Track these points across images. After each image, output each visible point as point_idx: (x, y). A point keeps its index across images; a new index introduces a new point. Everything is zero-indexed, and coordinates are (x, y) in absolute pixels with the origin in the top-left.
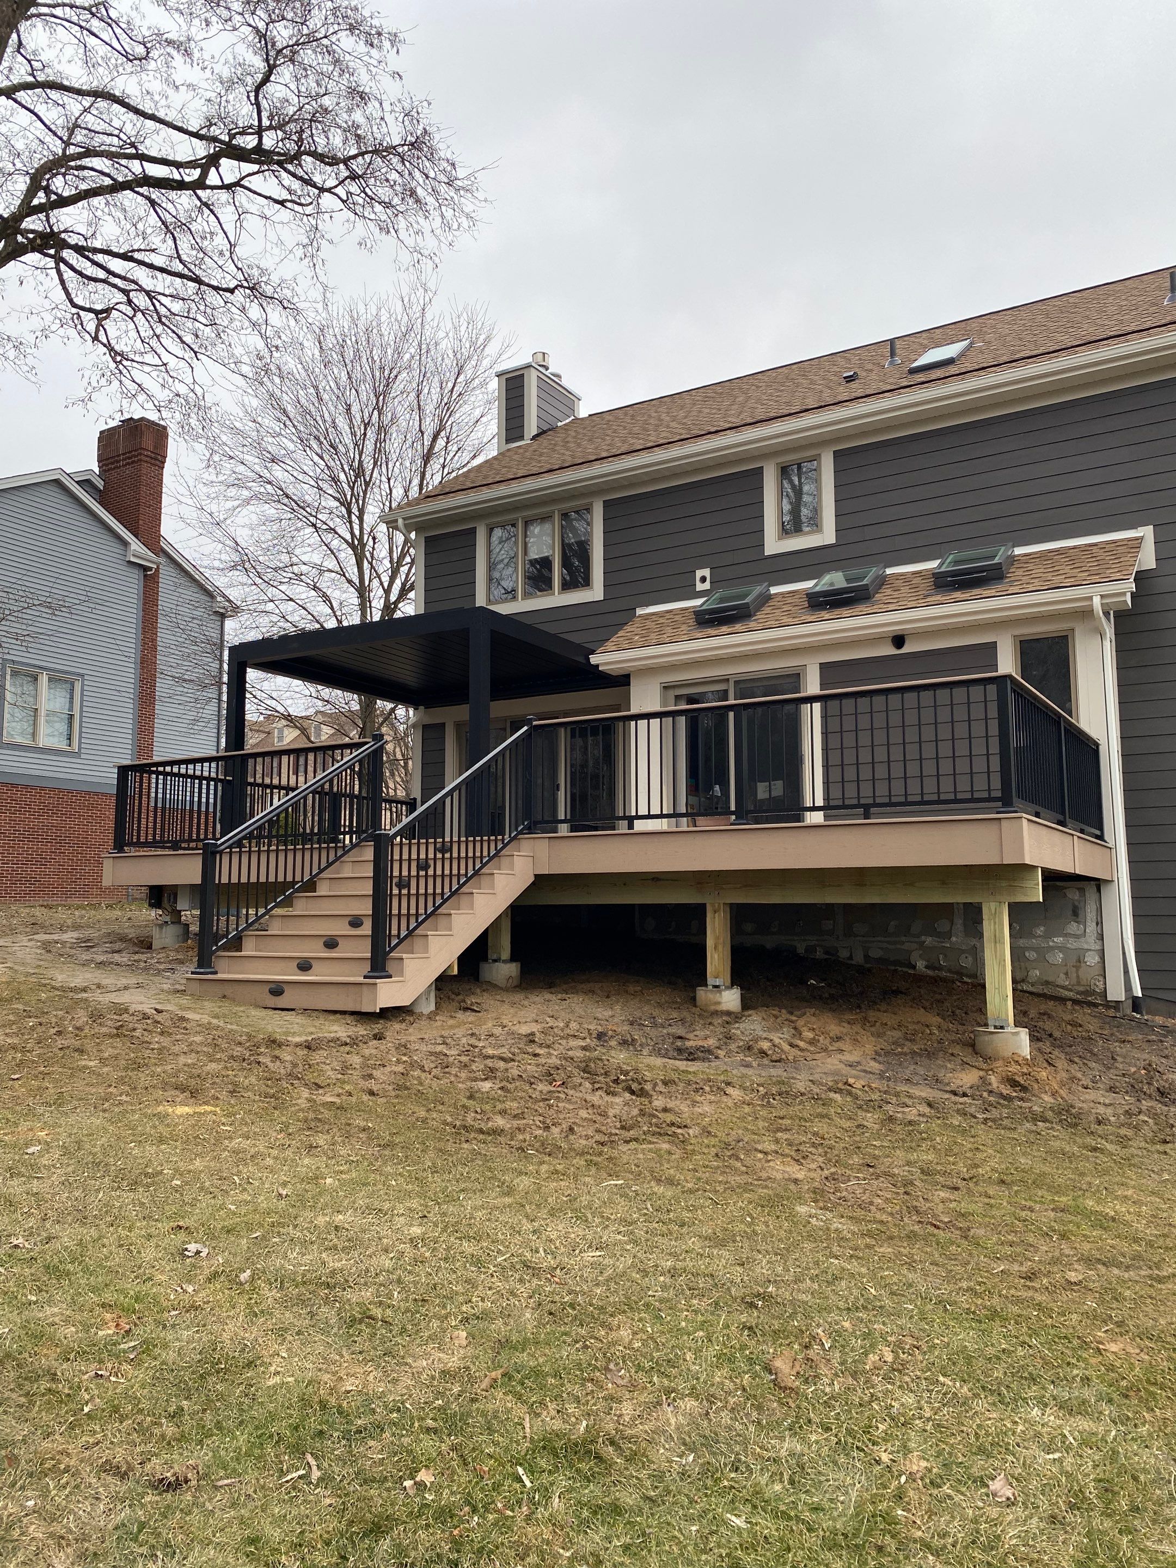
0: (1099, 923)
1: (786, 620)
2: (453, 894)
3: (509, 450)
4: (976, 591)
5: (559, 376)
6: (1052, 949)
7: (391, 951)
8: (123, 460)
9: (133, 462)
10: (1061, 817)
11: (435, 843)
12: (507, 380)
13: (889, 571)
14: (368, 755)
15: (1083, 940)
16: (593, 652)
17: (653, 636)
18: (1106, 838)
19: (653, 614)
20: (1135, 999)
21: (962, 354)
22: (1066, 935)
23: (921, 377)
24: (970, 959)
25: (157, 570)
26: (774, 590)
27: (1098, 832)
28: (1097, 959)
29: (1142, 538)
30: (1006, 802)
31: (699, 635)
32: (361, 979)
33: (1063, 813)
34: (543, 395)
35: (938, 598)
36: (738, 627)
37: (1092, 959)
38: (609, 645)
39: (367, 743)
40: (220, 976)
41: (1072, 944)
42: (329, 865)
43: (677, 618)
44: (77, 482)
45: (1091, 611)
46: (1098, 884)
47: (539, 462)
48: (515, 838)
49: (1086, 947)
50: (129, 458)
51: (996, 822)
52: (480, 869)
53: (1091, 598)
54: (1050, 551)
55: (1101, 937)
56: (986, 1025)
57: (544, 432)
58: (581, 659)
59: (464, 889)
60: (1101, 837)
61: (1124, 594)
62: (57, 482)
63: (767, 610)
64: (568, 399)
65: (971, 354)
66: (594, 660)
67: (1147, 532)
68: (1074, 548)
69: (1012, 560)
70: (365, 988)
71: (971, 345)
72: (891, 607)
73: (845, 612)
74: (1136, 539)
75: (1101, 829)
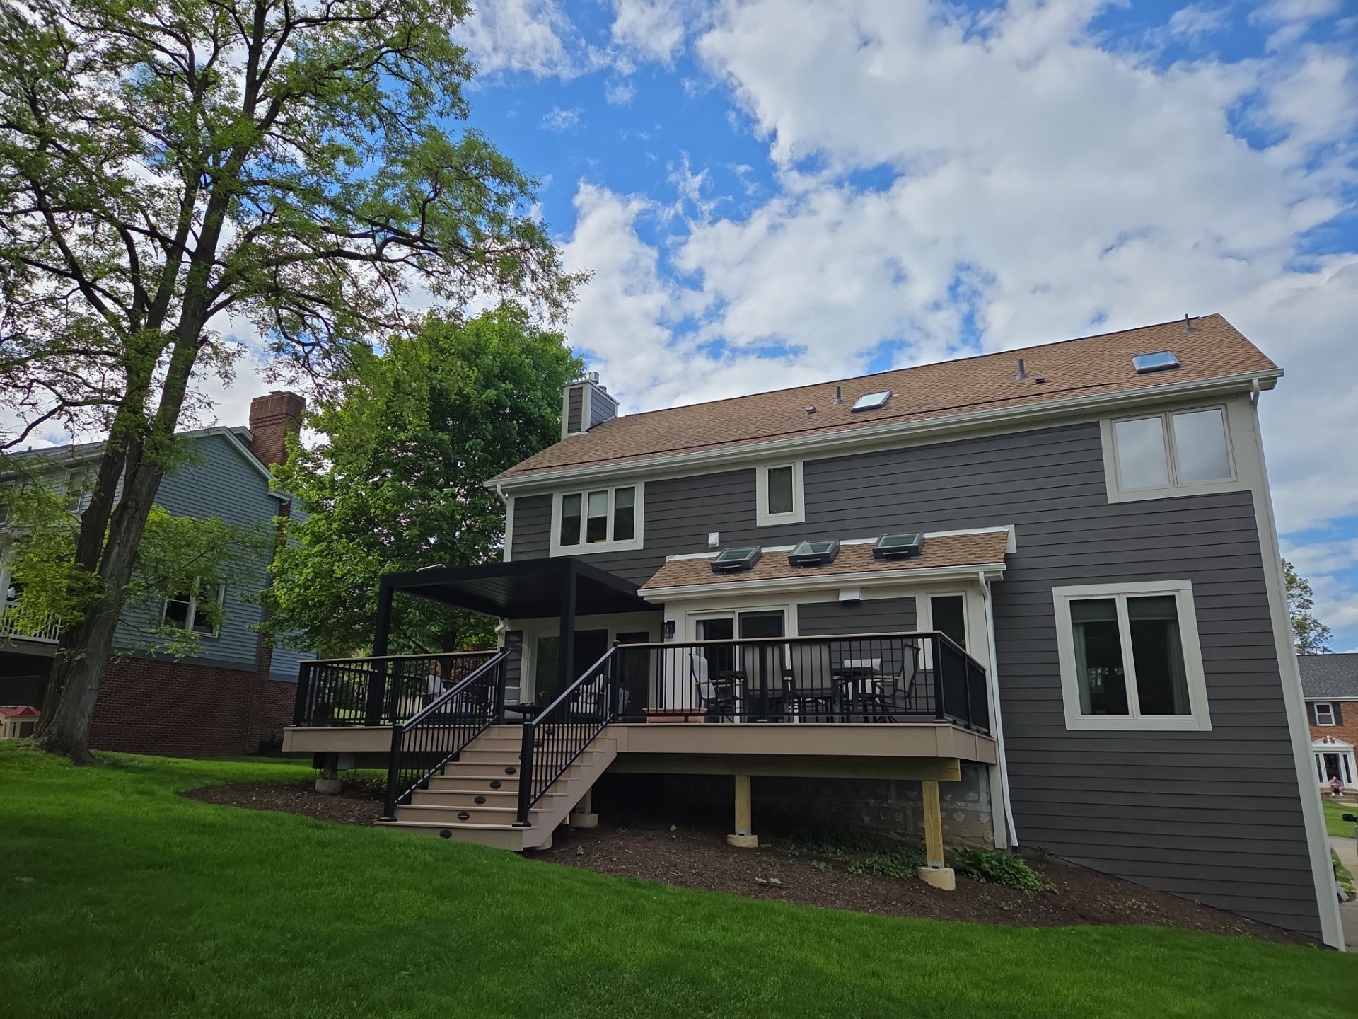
0: (989, 793)
1: (775, 574)
2: (568, 766)
3: (570, 438)
4: (902, 563)
5: (605, 388)
6: (956, 810)
7: (530, 807)
8: (270, 420)
9: (277, 423)
10: (967, 723)
11: (544, 727)
12: (570, 390)
13: (842, 543)
14: (497, 664)
15: (978, 805)
16: (639, 588)
17: (681, 578)
18: (991, 734)
19: (679, 561)
20: (1014, 847)
21: (886, 401)
22: (967, 801)
23: (860, 416)
24: (901, 816)
25: (290, 502)
26: (764, 550)
27: (986, 730)
28: (988, 818)
29: (1007, 533)
30: (939, 715)
31: (715, 580)
32: (511, 826)
33: (969, 720)
34: (595, 402)
35: (877, 566)
36: (742, 576)
37: (984, 819)
38: (651, 583)
39: (496, 654)
40: (398, 822)
41: (970, 807)
42: (470, 741)
43: (696, 566)
44: (235, 435)
45: (977, 581)
46: (987, 767)
47: (597, 450)
48: (605, 726)
49: (979, 809)
50: (275, 420)
51: (933, 729)
52: (584, 748)
53: (977, 573)
54: (948, 537)
55: (990, 803)
56: (926, 865)
57: (595, 426)
58: (631, 592)
59: (574, 763)
60: (988, 734)
61: (999, 572)
62: (222, 437)
63: (760, 565)
64: (611, 405)
65: (892, 402)
66: (640, 593)
67: (1010, 529)
68: (964, 536)
69: (923, 542)
70: (513, 833)
71: (890, 397)
72: (847, 570)
73: (814, 570)
74: (1004, 533)
75: (988, 728)
